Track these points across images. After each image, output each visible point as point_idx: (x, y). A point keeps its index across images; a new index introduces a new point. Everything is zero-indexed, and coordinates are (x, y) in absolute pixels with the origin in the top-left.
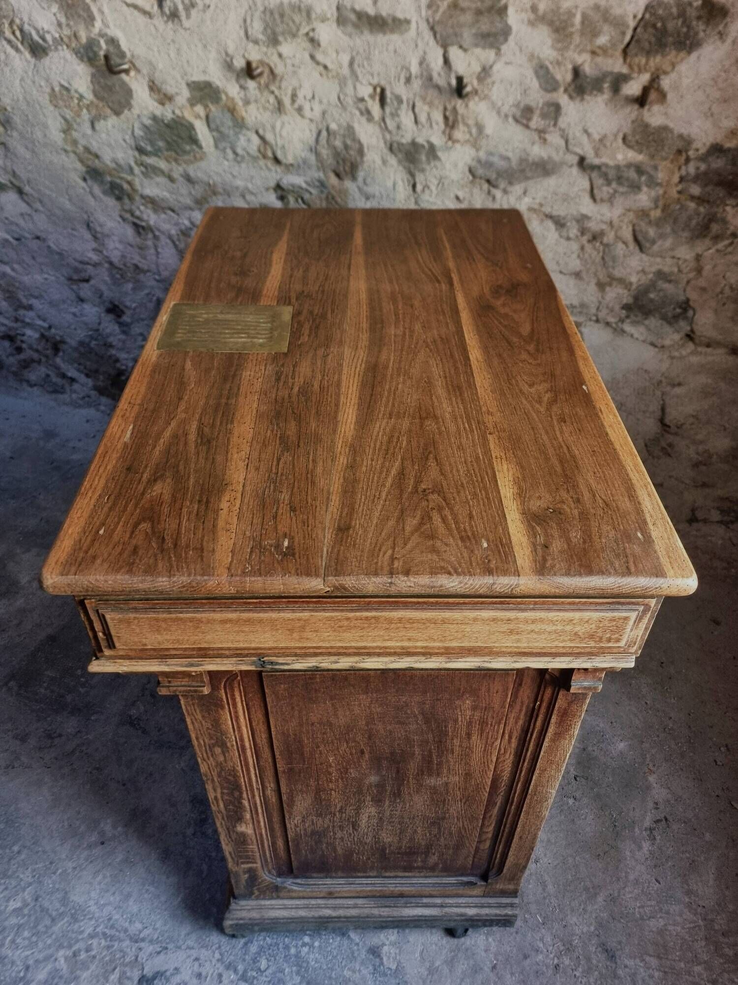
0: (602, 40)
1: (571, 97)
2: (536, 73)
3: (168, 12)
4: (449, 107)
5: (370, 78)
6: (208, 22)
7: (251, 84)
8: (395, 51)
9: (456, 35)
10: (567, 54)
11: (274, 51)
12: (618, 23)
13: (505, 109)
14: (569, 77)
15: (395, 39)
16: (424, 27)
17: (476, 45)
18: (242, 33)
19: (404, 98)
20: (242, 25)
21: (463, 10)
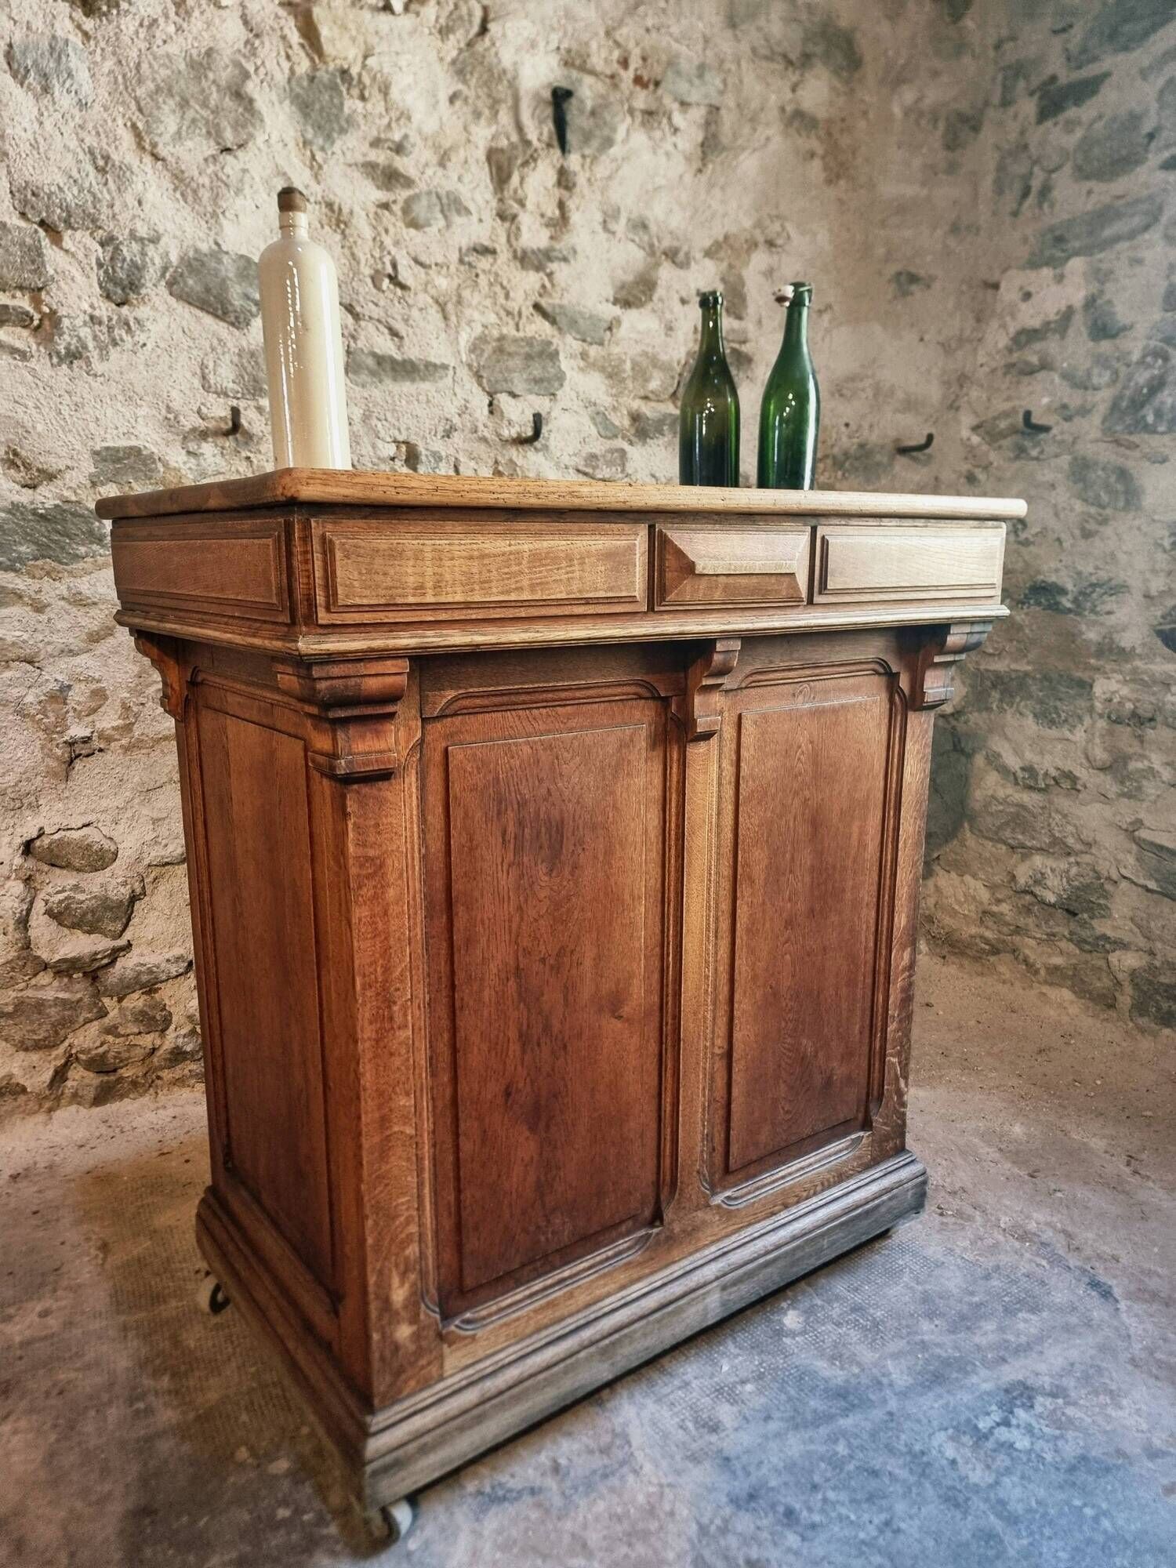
0: (654, 385)
1: (631, 443)
2: (593, 419)
3: (63, 351)
4: (500, 458)
5: (396, 433)
6: (141, 367)
7: (208, 448)
8: (428, 401)
9: (506, 380)
10: (623, 400)
11: (252, 403)
12: (665, 368)
13: (566, 460)
14: (627, 422)
15: (425, 386)
16: (464, 374)
17: (530, 392)
18: (197, 383)
19: (443, 454)
20: (198, 371)
21: (509, 354)
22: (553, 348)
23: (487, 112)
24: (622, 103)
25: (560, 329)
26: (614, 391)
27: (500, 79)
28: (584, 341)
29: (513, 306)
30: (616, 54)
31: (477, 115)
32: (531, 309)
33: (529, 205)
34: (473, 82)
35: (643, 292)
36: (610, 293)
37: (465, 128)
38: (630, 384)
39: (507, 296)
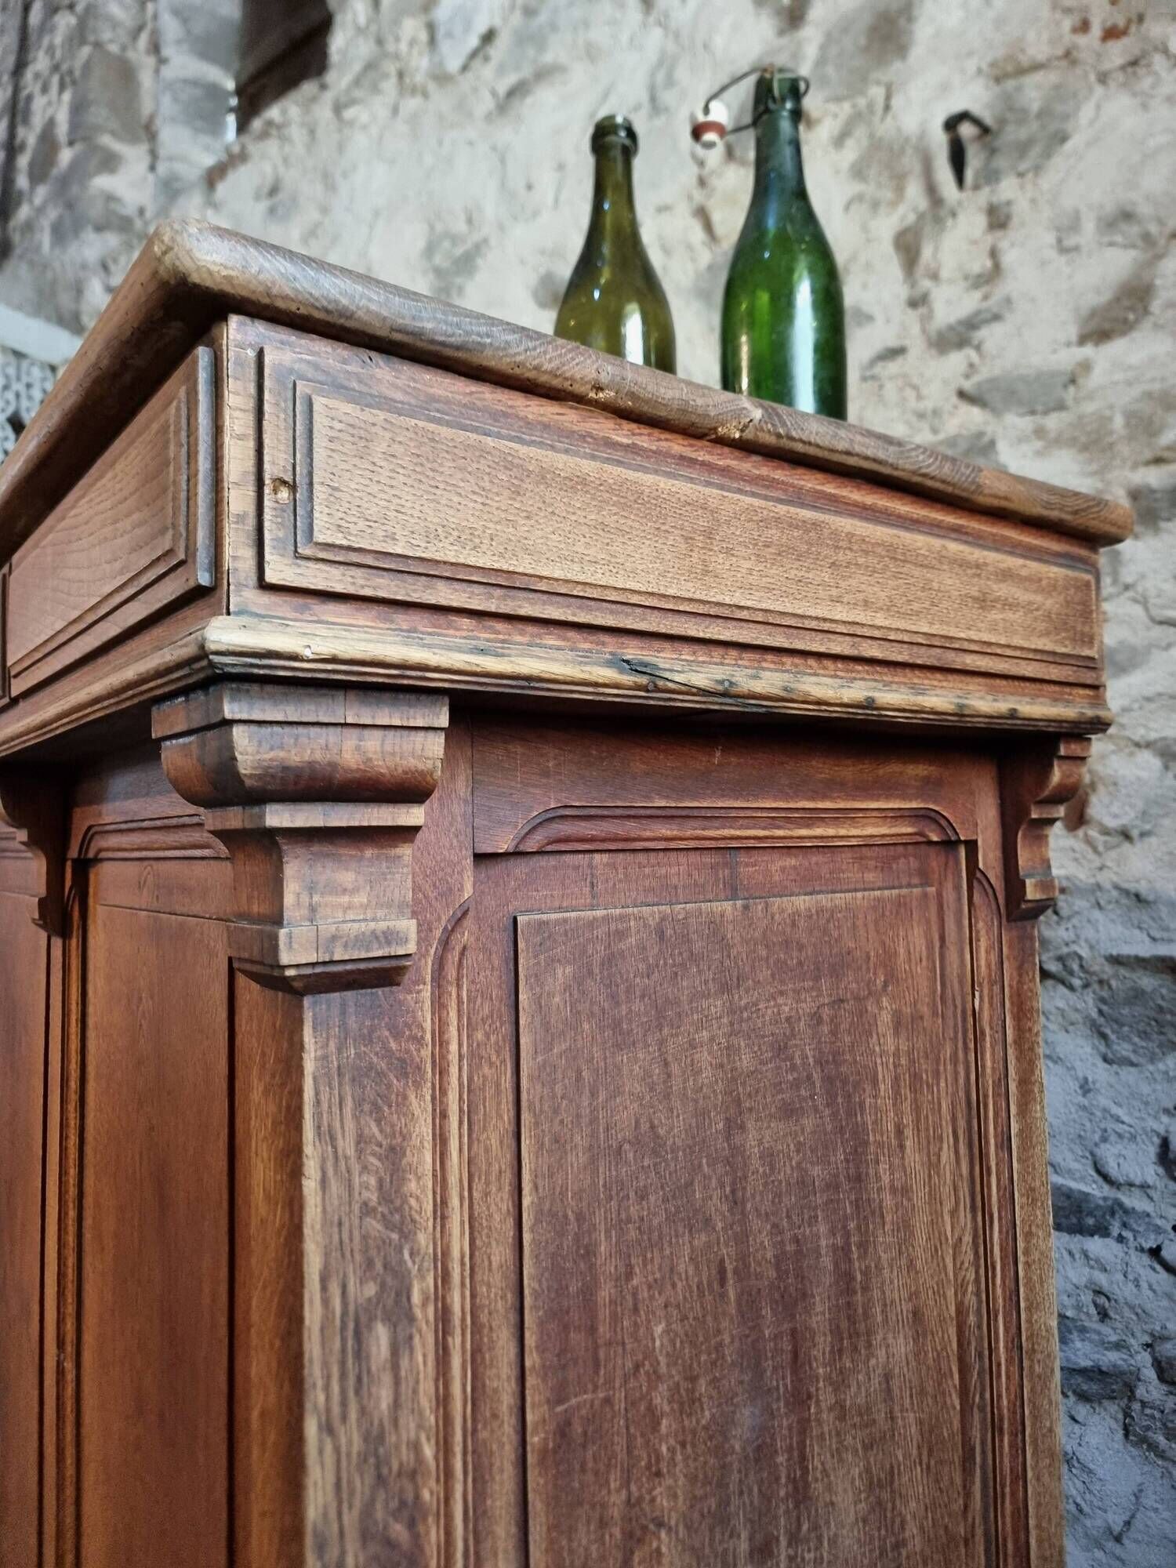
22: (986, 439)
23: (888, 194)
24: (1086, 75)
25: (996, 412)
26: (1094, 467)
27: (902, 151)
28: (1033, 412)
29: (928, 405)
30: (1067, 24)
31: (875, 205)
32: (955, 399)
33: (945, 274)
34: (872, 172)
35: (1132, 309)
36: (1073, 332)
37: (865, 228)
38: (1124, 449)
39: (919, 397)
